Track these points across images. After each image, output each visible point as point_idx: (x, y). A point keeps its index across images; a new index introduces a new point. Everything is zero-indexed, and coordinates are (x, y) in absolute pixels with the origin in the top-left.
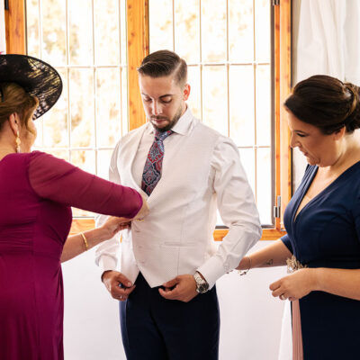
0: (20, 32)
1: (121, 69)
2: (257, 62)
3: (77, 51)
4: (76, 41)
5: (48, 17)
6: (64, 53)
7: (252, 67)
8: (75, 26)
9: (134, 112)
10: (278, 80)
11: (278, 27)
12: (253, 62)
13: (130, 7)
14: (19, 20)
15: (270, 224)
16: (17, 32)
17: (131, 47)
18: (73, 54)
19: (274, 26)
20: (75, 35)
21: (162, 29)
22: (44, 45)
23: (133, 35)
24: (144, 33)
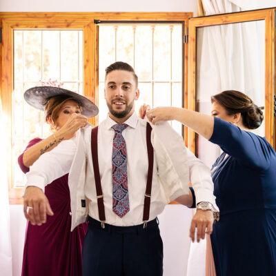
0: (9, 58)
1: (79, 84)
2: (173, 81)
3: (48, 68)
4: (47, 60)
5: (28, 43)
6: (40, 68)
7: (169, 84)
8: (46, 50)
10: (187, 94)
11: (187, 58)
12: (170, 81)
13: (85, 42)
14: (9, 50)
16: (7, 58)
18: (46, 70)
19: (185, 57)
20: (47, 56)
21: (109, 53)
22: (25, 63)
23: (87, 61)
24: (95, 60)
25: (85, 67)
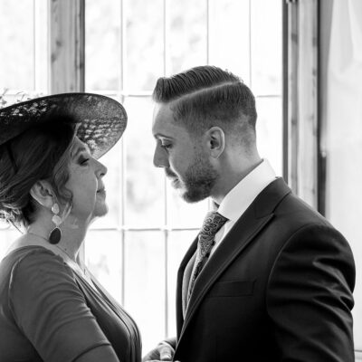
10: (295, 123)
11: (296, 38)
17: (56, 63)
19: (287, 37)
23: (59, 44)
24: (76, 42)
25: (53, 58)
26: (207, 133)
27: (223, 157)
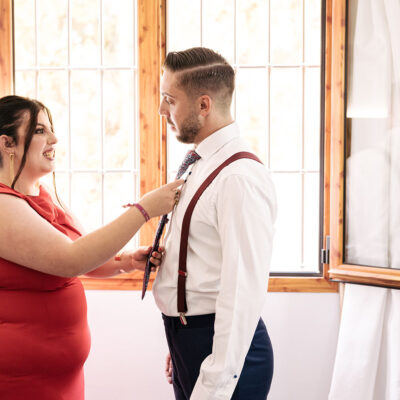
0: (5, 25)
1: (134, 72)
2: (306, 64)
7: (300, 70)
9: (145, 127)
10: (329, 87)
11: (330, 19)
12: (301, 64)
14: (4, 9)
15: (318, 272)
16: (1, 25)
17: (143, 44)
19: (326, 18)
23: (145, 29)
24: (159, 27)
25: (141, 40)
26: (200, 99)
27: (207, 117)
